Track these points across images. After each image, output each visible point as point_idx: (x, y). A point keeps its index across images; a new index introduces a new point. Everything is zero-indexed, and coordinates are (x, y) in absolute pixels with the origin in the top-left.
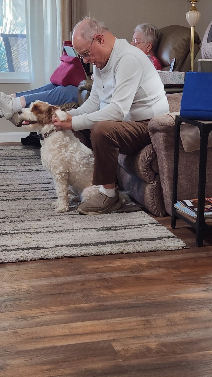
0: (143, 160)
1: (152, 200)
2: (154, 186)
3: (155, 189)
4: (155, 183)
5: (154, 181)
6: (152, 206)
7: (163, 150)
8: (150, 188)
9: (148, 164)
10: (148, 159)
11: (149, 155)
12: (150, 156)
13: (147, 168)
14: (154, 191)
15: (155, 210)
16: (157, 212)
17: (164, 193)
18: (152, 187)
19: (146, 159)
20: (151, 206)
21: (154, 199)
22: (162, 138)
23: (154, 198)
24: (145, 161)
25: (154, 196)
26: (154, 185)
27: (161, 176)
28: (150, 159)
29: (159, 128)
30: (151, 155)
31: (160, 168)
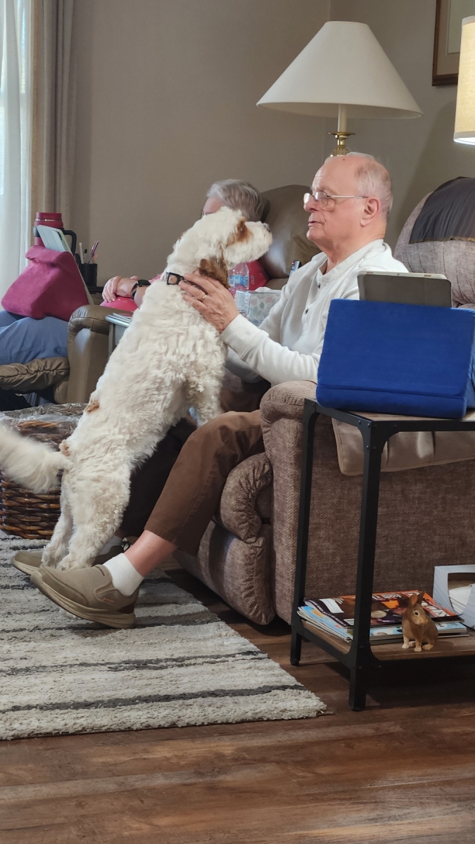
0: (244, 485)
1: (249, 582)
2: (258, 549)
3: (259, 556)
4: (261, 543)
5: (258, 536)
6: (247, 596)
7: (291, 464)
8: (247, 553)
9: (252, 495)
10: (254, 483)
11: (259, 475)
12: (261, 478)
13: (249, 505)
14: (255, 561)
15: (252, 606)
16: (256, 612)
17: (277, 567)
18: (252, 551)
19: (249, 482)
20: (243, 596)
21: (252, 579)
22: (292, 433)
23: (254, 577)
24: (248, 486)
25: (254, 573)
26: (257, 547)
27: (277, 526)
28: (260, 484)
29: (289, 410)
30: (264, 475)
31: (276, 506)
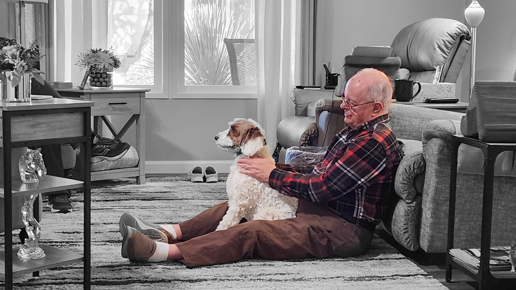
2: (412, 208)
4: (414, 204)
5: (414, 200)
13: (410, 182)
20: (402, 233)
22: (437, 146)
23: (409, 223)
28: (417, 171)
29: (437, 133)
